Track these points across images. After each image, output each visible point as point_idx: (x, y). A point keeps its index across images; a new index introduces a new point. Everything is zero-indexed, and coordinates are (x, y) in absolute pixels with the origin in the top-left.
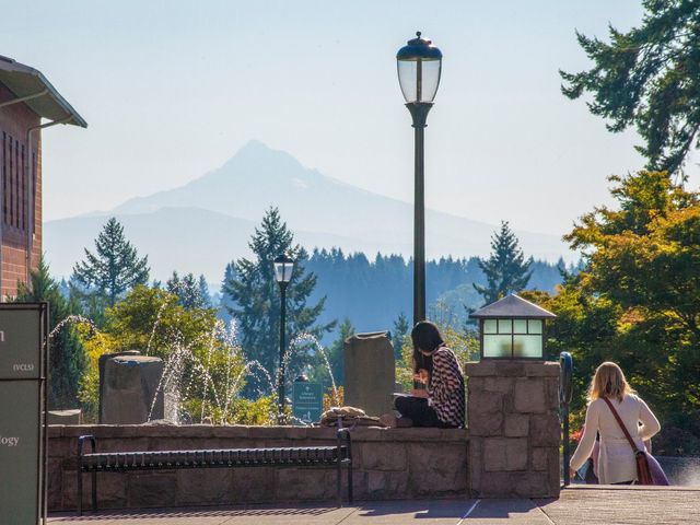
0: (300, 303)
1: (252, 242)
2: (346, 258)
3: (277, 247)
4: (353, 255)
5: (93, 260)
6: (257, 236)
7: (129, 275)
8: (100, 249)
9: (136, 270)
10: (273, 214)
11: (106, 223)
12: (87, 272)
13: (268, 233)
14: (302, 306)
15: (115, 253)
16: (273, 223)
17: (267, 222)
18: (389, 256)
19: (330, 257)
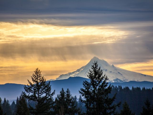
0: (107, 96)
1: (88, 75)
2: (123, 88)
3: (97, 76)
4: (125, 88)
5: (31, 84)
6: (90, 72)
7: (44, 89)
8: (33, 80)
9: (46, 87)
10: (96, 64)
11: (35, 70)
12: (29, 88)
13: (94, 71)
14: (107, 98)
15: (39, 81)
16: (96, 67)
17: (94, 67)
18: (136, 88)
19: (118, 88)
